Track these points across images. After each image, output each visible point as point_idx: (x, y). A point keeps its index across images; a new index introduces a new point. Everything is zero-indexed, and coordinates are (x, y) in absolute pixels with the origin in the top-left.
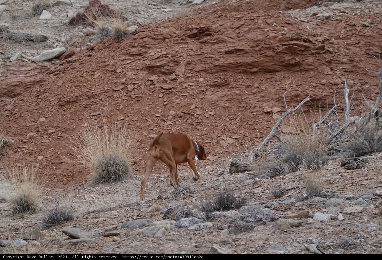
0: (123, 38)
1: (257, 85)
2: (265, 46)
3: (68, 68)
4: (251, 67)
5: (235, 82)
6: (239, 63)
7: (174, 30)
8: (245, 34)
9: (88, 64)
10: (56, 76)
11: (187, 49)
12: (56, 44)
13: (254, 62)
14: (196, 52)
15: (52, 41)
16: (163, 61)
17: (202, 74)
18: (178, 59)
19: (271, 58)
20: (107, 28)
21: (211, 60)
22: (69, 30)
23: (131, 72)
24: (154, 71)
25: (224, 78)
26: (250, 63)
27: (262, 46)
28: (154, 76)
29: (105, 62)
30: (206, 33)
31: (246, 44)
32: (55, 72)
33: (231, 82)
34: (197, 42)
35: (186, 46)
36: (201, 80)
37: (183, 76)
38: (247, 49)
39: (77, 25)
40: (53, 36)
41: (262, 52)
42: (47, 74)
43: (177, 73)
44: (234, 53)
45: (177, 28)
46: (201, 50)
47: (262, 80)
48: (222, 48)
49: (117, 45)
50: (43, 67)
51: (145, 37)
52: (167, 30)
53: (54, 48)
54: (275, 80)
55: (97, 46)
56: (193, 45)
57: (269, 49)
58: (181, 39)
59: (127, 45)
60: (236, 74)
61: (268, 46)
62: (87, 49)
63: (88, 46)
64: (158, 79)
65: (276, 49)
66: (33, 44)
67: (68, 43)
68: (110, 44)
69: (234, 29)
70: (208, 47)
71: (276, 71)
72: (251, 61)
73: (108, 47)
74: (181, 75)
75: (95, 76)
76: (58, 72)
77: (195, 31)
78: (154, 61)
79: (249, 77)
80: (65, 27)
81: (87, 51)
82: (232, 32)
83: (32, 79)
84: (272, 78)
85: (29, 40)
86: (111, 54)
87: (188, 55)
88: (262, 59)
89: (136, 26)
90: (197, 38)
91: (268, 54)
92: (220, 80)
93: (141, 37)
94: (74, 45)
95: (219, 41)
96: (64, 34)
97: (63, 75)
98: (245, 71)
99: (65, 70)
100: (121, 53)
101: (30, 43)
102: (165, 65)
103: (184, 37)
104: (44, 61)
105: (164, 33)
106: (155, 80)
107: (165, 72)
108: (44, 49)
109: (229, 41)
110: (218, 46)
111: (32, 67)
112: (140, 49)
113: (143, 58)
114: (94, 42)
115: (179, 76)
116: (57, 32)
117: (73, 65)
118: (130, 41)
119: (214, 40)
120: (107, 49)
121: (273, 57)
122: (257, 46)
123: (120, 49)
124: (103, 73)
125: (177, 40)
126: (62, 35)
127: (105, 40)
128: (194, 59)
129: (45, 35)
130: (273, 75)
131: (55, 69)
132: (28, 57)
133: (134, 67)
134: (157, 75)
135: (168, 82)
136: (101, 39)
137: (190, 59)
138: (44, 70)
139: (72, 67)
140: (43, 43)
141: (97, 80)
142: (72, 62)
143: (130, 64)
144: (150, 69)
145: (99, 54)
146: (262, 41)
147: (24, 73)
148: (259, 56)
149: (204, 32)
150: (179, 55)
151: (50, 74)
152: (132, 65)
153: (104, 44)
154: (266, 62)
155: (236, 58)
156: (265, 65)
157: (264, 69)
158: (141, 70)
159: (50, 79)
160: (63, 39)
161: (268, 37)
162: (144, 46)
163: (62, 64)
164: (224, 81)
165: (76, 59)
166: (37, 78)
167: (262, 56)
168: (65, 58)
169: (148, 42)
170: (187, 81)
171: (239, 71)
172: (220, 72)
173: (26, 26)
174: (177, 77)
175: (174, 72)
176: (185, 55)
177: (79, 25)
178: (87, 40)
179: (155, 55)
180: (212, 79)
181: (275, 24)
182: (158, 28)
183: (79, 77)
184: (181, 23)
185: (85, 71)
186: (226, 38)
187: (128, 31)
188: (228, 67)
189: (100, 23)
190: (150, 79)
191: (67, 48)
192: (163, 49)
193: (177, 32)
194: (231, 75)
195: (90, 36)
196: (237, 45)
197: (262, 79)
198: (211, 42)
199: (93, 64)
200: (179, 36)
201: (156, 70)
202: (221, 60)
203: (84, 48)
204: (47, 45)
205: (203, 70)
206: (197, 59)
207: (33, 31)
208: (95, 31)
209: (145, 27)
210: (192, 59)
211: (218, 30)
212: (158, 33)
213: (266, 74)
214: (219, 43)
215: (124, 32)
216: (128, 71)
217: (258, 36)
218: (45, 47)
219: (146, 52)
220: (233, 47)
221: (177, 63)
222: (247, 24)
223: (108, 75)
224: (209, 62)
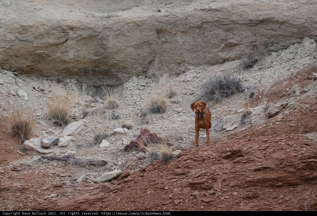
0: (169, 161)
1: (282, 196)
2: (287, 164)
3: (124, 187)
4: (276, 182)
5: (264, 195)
6: (266, 179)
7: (211, 152)
8: (270, 154)
9: (141, 183)
10: (115, 194)
11: (223, 169)
12: (114, 167)
13: (279, 177)
14: (231, 171)
15: (111, 165)
16: (203, 179)
17: (235, 188)
18: (216, 177)
19: (293, 174)
20: (156, 153)
21: (243, 177)
22: (124, 155)
23: (177, 189)
24: (195, 187)
25: (254, 192)
26: (276, 178)
27: (285, 164)
28: (196, 191)
29: (155, 181)
30: (238, 154)
31: (272, 163)
32: (114, 190)
33: (260, 194)
34: (230, 162)
35: (222, 166)
36: (236, 193)
37: (220, 190)
38: (273, 167)
39: (131, 151)
40: (112, 160)
41: (285, 169)
42: (107, 192)
43: (215, 188)
44: (262, 170)
45: (213, 151)
46: (234, 169)
47: (286, 193)
48: (252, 166)
49: (165, 166)
50: (104, 187)
51: (188, 160)
52: (206, 153)
53: (112, 170)
54: (297, 192)
55: (148, 168)
56: (227, 165)
57: (291, 166)
58: (218, 160)
59: (173, 166)
60: (264, 188)
61: (290, 164)
62: (140, 171)
63: (141, 168)
64: (200, 194)
65: (297, 166)
66: (95, 168)
67: (124, 166)
68: (159, 166)
69: (261, 150)
70: (240, 166)
71: (297, 185)
72: (276, 176)
73: (157, 168)
74: (219, 190)
75: (147, 193)
76: (117, 190)
77: (229, 153)
78: (196, 179)
79: (275, 190)
80: (121, 153)
81: (140, 172)
82: (260, 153)
83: (95, 197)
84: (294, 190)
85: (92, 164)
86: (160, 174)
87: (223, 173)
88: (285, 175)
89: (180, 150)
90: (231, 159)
91: (290, 170)
92: (251, 193)
93: (184, 159)
94: (129, 167)
95: (249, 161)
96: (120, 159)
97: (120, 193)
98: (272, 185)
99: (122, 188)
100: (168, 173)
101: (92, 167)
102: (205, 182)
103: (220, 158)
104: (104, 182)
105: (203, 156)
106: (197, 195)
107: (205, 188)
108: (104, 172)
109: (257, 160)
110: (248, 165)
111: (95, 187)
112: (184, 169)
113: (186, 176)
114: (146, 165)
115: (217, 190)
116: (115, 157)
117: (129, 184)
118: (175, 163)
119: (245, 160)
120: (157, 170)
121: (295, 173)
122: (281, 164)
123: (167, 170)
124: (154, 190)
125: (214, 161)
126: (119, 160)
127: (154, 163)
128: (229, 176)
129: (105, 160)
130: (295, 188)
131: (114, 188)
132: (91, 179)
133: (179, 185)
134: (198, 191)
135: (208, 196)
136: (151, 162)
137: (226, 176)
138: (105, 189)
139: (128, 186)
140: (103, 166)
141: (148, 197)
142: (128, 181)
143: (176, 182)
144: (193, 186)
145: (150, 175)
146: (285, 160)
147: (88, 192)
148: (283, 172)
149: (236, 154)
150: (216, 174)
151: (110, 192)
152: (177, 183)
153: (154, 166)
154: (289, 177)
155: (264, 175)
156: (288, 179)
157: (287, 183)
158: (185, 187)
159: (110, 197)
160: (120, 163)
161: (290, 156)
162: (187, 167)
163: (120, 184)
164: (254, 194)
165: (131, 179)
166: (99, 196)
167: (285, 173)
168: (122, 179)
169: (190, 163)
170: (224, 195)
171: (266, 185)
172: (250, 187)
173: (89, 153)
174: (215, 191)
175: (213, 188)
176: (221, 173)
177: (133, 151)
178: (139, 163)
179: (197, 174)
180: (244, 192)
181: (295, 145)
182: (197, 151)
183: (134, 194)
184: (217, 147)
185: (138, 189)
186: (255, 158)
187: (174, 155)
188: (257, 182)
189: (149, 149)
190: (193, 194)
191: (123, 170)
192: (202, 169)
193: (214, 154)
194: (260, 189)
195: (142, 159)
196: (264, 164)
197: (286, 191)
198: (243, 161)
199: (145, 183)
200: (215, 157)
201: (198, 186)
202: (251, 177)
203: (137, 170)
204: (107, 168)
205: (237, 186)
206: (232, 176)
207: (95, 157)
208: (146, 156)
209: (187, 151)
210: (227, 176)
211: (247, 151)
212: (198, 156)
213: (289, 187)
214: (249, 163)
215: (170, 156)
216: (174, 188)
217: (282, 156)
218: (105, 170)
219: (188, 172)
220: (261, 165)
221: (214, 180)
222: (272, 146)
223: (158, 191)
224: (241, 178)
